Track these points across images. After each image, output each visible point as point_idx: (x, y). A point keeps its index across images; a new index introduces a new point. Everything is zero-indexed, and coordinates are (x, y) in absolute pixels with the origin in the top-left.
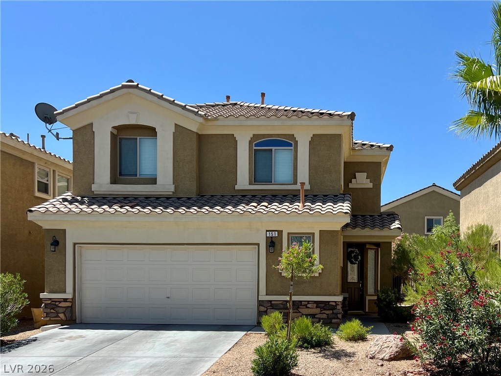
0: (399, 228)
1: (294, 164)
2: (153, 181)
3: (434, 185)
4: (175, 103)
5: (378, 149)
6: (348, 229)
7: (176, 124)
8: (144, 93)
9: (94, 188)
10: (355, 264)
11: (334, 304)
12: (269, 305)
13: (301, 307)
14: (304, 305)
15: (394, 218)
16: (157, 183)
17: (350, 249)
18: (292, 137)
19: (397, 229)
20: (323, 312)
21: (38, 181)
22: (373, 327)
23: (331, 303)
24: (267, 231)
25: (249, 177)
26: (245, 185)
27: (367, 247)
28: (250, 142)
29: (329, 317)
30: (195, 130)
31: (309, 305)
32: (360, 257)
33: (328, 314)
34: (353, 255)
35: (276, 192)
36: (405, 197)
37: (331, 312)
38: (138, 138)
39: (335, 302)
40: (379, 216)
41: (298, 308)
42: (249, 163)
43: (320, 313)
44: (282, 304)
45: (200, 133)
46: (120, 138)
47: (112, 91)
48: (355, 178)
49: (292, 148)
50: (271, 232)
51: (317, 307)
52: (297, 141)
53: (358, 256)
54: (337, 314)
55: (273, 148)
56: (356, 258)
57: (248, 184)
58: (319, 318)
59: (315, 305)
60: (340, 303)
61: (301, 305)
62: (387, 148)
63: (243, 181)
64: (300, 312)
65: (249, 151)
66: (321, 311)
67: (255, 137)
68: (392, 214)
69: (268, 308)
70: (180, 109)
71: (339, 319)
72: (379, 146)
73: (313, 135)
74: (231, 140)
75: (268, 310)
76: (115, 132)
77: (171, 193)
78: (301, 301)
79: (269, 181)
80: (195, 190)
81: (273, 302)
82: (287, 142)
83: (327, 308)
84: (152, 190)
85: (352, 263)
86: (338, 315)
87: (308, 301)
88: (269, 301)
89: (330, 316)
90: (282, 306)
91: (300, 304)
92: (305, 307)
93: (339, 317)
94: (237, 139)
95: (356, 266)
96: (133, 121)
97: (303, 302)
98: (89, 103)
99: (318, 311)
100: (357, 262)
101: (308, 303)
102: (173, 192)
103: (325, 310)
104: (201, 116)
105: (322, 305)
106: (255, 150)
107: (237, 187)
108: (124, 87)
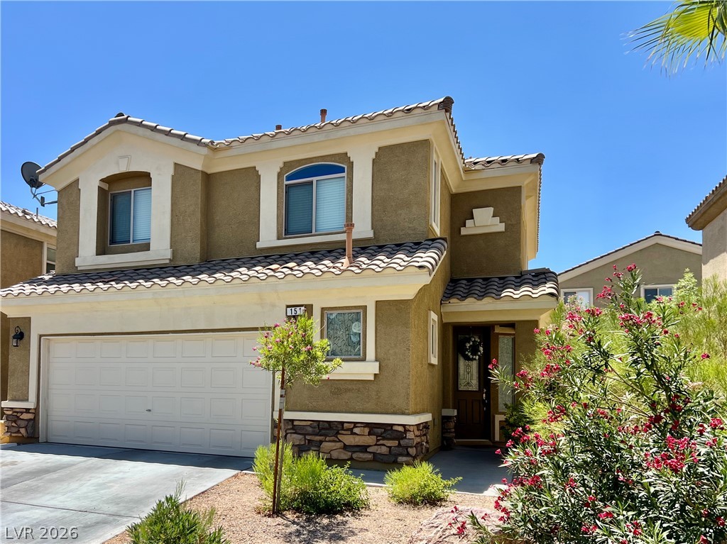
0: (552, 294)
1: (347, 199)
2: (146, 247)
3: (658, 234)
4: (172, 134)
5: (515, 164)
6: (452, 301)
7: (176, 164)
8: (135, 126)
9: (78, 262)
10: (472, 359)
11: (401, 429)
12: (290, 427)
13: (343, 432)
14: (347, 430)
15: (545, 278)
16: (151, 249)
17: (461, 337)
18: (344, 157)
19: (547, 296)
20: (381, 442)
21: (47, 264)
22: (461, 478)
23: (395, 428)
24: (288, 306)
25: (278, 228)
26: (270, 241)
27: (496, 331)
28: (280, 175)
29: (393, 452)
30: (199, 168)
31: (356, 430)
32: (481, 349)
33: (390, 447)
34: (468, 345)
35: (318, 247)
36: (602, 257)
37: (396, 443)
38: (133, 190)
39: (404, 426)
40: (516, 277)
41: (338, 433)
42: (278, 207)
43: (376, 445)
44: (310, 426)
45: (209, 171)
46: (111, 194)
47: (99, 132)
48: (472, 218)
49: (344, 174)
50: (293, 309)
51: (370, 434)
52: (353, 162)
53: (478, 346)
54: (407, 447)
55: (314, 179)
56: (474, 350)
57: (276, 238)
58: (373, 453)
59: (367, 430)
60: (411, 429)
61: (343, 429)
62: (532, 160)
63: (268, 236)
64: (340, 441)
65: (278, 188)
66: (378, 440)
67: (287, 165)
68: (544, 273)
69: (288, 431)
70: (178, 141)
71: (411, 456)
72: (518, 159)
73: (380, 148)
74: (251, 176)
75: (289, 435)
76: (106, 187)
77: (168, 261)
78: (342, 423)
79: (308, 231)
80: (199, 254)
81: (296, 423)
82: (335, 167)
83: (389, 436)
84: (144, 259)
85: (467, 358)
86: (409, 450)
87: (355, 423)
88: (290, 420)
89: (395, 451)
90: (310, 429)
91: (340, 426)
92: (349, 433)
93: (411, 453)
94: (259, 173)
95: (474, 365)
96: (123, 169)
97: (345, 425)
98: (73, 153)
99: (371, 440)
100: (477, 357)
101: (355, 427)
102: (170, 260)
103: (384, 439)
104: (205, 145)
105: (380, 431)
106: (286, 185)
107: (259, 245)
108: (112, 123)
